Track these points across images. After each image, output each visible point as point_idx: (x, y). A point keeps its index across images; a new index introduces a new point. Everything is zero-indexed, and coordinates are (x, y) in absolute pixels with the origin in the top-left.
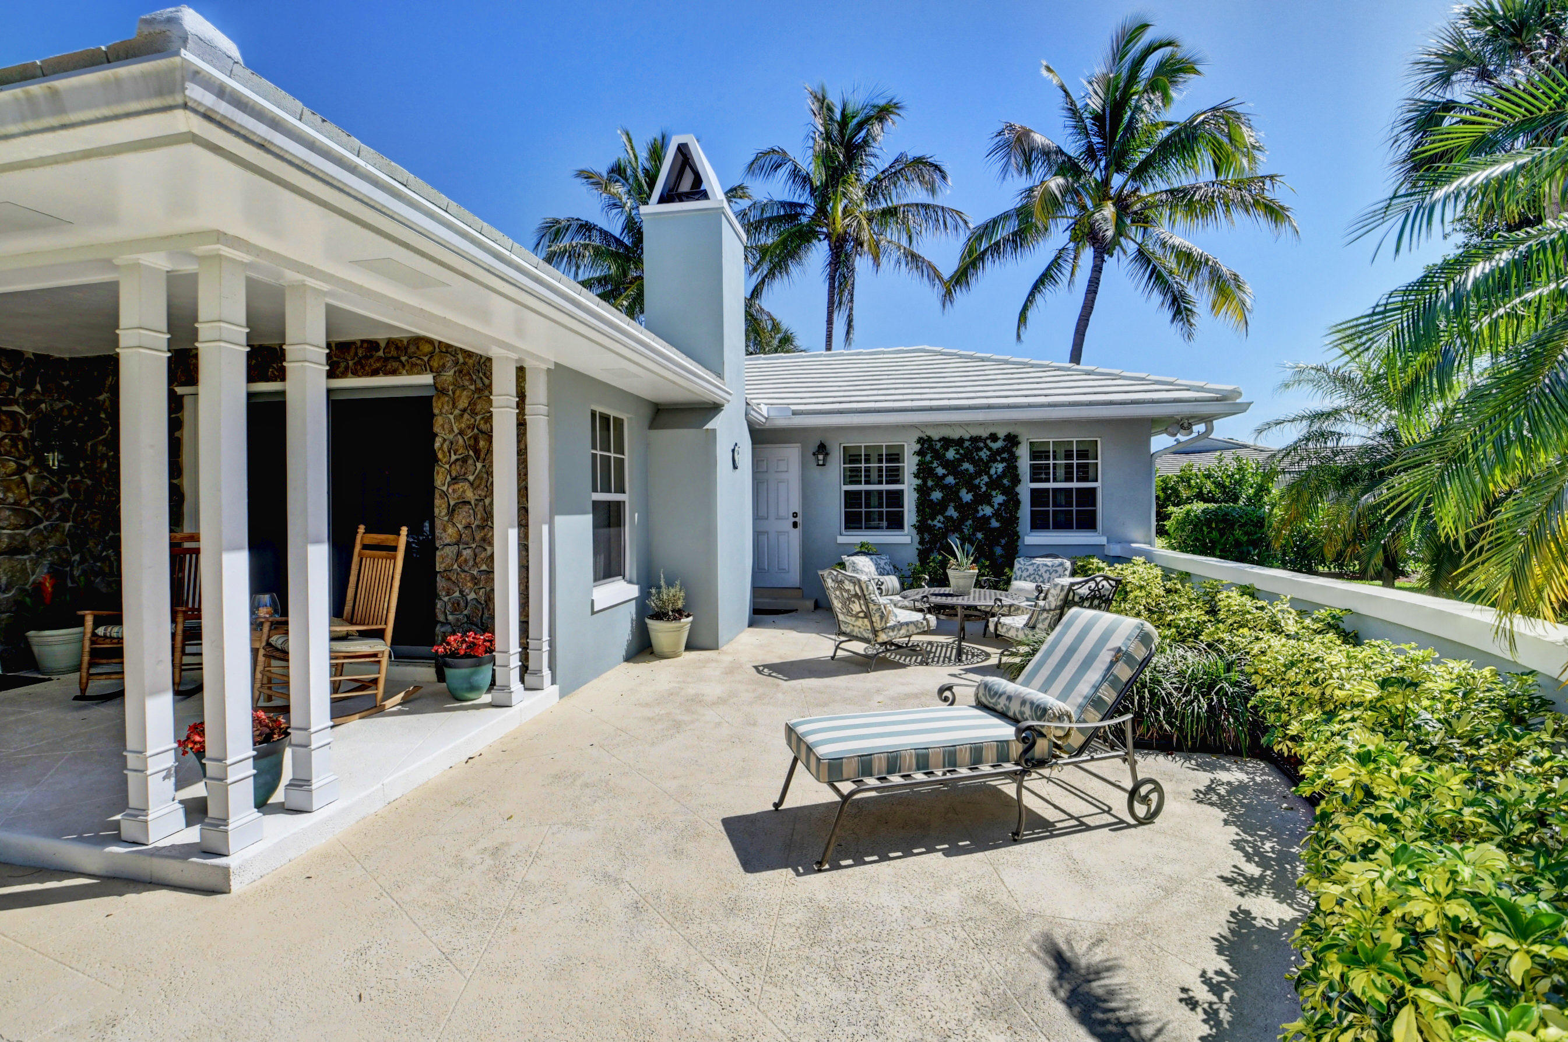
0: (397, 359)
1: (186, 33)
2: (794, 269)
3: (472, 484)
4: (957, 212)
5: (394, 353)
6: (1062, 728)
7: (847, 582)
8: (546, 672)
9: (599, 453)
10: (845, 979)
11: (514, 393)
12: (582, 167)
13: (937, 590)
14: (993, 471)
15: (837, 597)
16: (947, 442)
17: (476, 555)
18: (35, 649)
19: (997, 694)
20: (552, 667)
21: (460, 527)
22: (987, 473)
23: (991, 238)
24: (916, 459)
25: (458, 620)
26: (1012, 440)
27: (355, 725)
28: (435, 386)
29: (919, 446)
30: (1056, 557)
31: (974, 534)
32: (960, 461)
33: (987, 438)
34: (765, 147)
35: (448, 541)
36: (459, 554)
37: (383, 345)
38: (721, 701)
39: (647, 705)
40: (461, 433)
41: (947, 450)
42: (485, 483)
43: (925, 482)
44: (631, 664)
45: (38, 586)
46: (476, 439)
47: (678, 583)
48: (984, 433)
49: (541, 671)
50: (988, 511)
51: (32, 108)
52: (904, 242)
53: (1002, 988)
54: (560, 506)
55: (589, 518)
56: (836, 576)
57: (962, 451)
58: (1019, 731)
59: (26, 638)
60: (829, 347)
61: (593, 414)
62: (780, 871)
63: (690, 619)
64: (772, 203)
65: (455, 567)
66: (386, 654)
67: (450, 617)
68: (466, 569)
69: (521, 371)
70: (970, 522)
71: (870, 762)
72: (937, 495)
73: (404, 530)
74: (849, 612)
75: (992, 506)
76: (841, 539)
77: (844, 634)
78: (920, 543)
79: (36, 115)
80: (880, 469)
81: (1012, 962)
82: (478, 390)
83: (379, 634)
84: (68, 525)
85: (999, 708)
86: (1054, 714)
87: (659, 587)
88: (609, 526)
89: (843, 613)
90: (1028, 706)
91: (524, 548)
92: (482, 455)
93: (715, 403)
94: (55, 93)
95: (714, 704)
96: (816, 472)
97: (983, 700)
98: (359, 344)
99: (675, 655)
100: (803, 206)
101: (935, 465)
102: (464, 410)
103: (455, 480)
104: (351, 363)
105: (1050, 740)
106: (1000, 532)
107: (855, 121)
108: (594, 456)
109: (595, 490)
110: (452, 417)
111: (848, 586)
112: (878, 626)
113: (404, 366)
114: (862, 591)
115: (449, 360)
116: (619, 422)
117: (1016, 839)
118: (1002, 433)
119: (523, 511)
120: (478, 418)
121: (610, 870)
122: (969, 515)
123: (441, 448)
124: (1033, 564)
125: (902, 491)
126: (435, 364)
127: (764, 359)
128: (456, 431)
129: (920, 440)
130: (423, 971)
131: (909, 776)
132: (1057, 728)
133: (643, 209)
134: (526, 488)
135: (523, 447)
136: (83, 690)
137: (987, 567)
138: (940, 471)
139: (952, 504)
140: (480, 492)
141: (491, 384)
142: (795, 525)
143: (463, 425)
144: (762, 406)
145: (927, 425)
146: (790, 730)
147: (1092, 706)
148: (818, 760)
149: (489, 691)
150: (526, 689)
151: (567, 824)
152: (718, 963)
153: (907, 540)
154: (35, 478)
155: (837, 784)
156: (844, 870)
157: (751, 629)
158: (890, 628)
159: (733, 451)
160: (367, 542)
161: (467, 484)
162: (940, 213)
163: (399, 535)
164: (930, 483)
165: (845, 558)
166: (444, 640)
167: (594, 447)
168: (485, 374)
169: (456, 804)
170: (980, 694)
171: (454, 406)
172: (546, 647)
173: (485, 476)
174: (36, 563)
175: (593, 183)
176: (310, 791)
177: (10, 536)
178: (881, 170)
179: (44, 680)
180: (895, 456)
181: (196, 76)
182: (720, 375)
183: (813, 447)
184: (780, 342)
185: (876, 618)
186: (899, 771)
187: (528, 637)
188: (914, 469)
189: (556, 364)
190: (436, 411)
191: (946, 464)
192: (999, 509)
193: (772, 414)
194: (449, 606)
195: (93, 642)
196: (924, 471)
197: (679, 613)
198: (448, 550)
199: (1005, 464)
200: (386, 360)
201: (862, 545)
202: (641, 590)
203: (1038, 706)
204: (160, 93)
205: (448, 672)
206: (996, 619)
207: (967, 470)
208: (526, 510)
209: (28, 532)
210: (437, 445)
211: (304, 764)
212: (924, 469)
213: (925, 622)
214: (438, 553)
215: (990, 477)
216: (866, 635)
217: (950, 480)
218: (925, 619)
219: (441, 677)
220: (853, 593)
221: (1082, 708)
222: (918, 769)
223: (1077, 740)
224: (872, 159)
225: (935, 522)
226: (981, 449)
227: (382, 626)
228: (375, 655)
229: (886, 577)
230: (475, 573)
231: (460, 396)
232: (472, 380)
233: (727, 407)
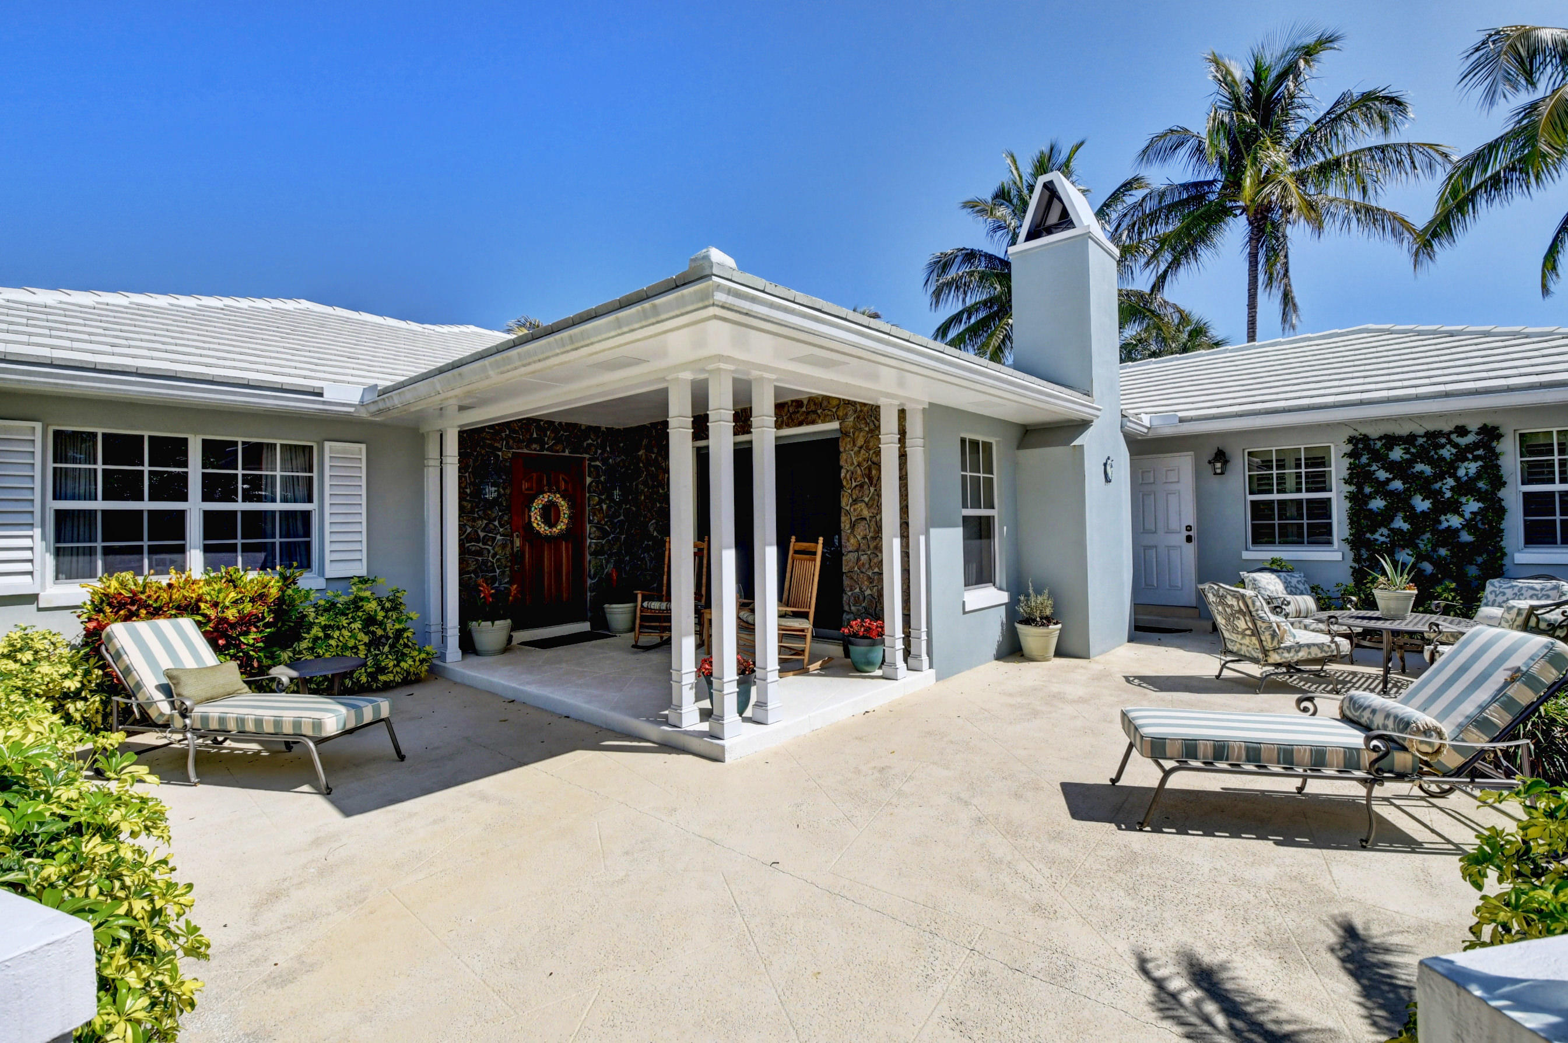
0: (815, 412)
1: (712, 263)
2: (1204, 252)
3: (867, 504)
4: (1430, 146)
5: (813, 408)
6: (1430, 744)
7: (1229, 597)
8: (925, 657)
9: (968, 474)
10: (1139, 897)
11: (896, 431)
12: (965, 199)
13: (1363, 613)
14: (1461, 472)
15: (1219, 613)
16: (1391, 441)
17: (870, 560)
18: (608, 616)
19: (1363, 708)
20: (929, 653)
21: (859, 538)
22: (1454, 476)
23: (1485, 170)
24: (1346, 462)
25: (858, 610)
26: (1490, 434)
27: (791, 679)
28: (840, 430)
29: (1350, 447)
30: (1553, 578)
31: (1434, 550)
32: (1410, 463)
33: (1451, 432)
34: (1161, 130)
35: (850, 549)
36: (858, 559)
37: (805, 402)
38: (1081, 700)
39: (1011, 695)
40: (859, 465)
41: (1391, 449)
42: (876, 504)
43: (1360, 488)
44: (1001, 663)
45: (609, 575)
46: (870, 469)
47: (1046, 591)
48: (1447, 427)
49: (920, 656)
50: (1455, 521)
51: (645, 315)
52: (1356, 196)
53: (1287, 935)
54: (935, 520)
55: (960, 531)
56: (1218, 590)
57: (1413, 450)
58: (1368, 739)
59: (603, 608)
60: (1252, 336)
61: (963, 441)
62: (1104, 824)
63: (1059, 626)
64: (1172, 188)
65: (856, 569)
66: (810, 630)
67: (853, 608)
68: (864, 570)
69: (902, 413)
70: (1428, 535)
71: (1196, 746)
72: (1377, 504)
73: (821, 540)
74: (1235, 629)
75: (1462, 516)
76: (1246, 555)
77: (1231, 652)
78: (1355, 560)
79: (646, 318)
80: (1298, 476)
81: (1309, 922)
82: (871, 431)
83: (805, 615)
84: (623, 537)
85: (1363, 721)
86: (1418, 727)
87: (1027, 595)
88: (980, 538)
89: (1228, 630)
90: (1391, 719)
91: (906, 555)
92: (875, 481)
93: (1083, 420)
94: (654, 306)
95: (1074, 701)
96: (1214, 482)
97: (1348, 713)
98: (790, 403)
99: (1045, 659)
100: (1210, 183)
101: (1374, 468)
102: (861, 447)
103: (855, 501)
104: (785, 418)
105: (1414, 755)
106: (1474, 549)
107: (1274, 74)
108: (964, 478)
109: (965, 506)
110: (852, 453)
111: (1230, 600)
112: (1268, 645)
113: (819, 416)
114: (1248, 607)
115: (850, 408)
116: (988, 446)
117: (1363, 845)
118: (1474, 426)
119: (905, 525)
120: (871, 452)
121: (962, 795)
122: (1426, 526)
123: (845, 477)
124: (1512, 587)
125: (1329, 499)
126: (841, 414)
127: (1155, 363)
128: (856, 463)
129: (1351, 440)
130: (834, 822)
131: (1239, 765)
132: (1421, 742)
133: (1012, 250)
134: (907, 507)
135: (904, 473)
136: (636, 642)
137: (1452, 590)
138: (1382, 475)
139: (1401, 514)
140: (873, 511)
141: (879, 426)
142: (1189, 539)
143: (860, 459)
144: (1143, 416)
145: (1364, 422)
146: (1124, 714)
147: (1476, 727)
148: (1142, 737)
149: (880, 668)
150: (908, 669)
151: (934, 763)
152: (1035, 863)
153: (1338, 556)
154: (608, 507)
155: (1161, 761)
156: (1164, 835)
157: (1131, 644)
158: (1285, 648)
159: (1105, 465)
160: (797, 548)
161: (863, 505)
162: (1404, 152)
163: (817, 543)
164: (1368, 490)
165: (1244, 574)
166: (849, 624)
167: (964, 469)
168: (876, 418)
169: (856, 738)
170: (1345, 707)
171: (854, 445)
172: (924, 637)
173: (877, 498)
174: (608, 562)
175: (978, 211)
176: (767, 710)
177: (596, 544)
178: (1313, 120)
179: (612, 636)
180: (1318, 460)
181: (718, 287)
182: (1088, 394)
183: (1210, 453)
184: (1189, 335)
185: (1266, 637)
186: (1227, 759)
187: (910, 628)
188: (1345, 473)
189: (930, 404)
190: (842, 449)
191: (1391, 467)
192: (1472, 520)
193: (1155, 423)
194: (852, 599)
195: (641, 611)
196: (1358, 476)
197: (1047, 621)
198: (850, 555)
199: (1480, 463)
200: (808, 413)
201: (1274, 561)
202: (1011, 597)
203: (1401, 719)
204: (702, 300)
205: (852, 648)
206: (1432, 647)
207: (1422, 472)
208: (907, 524)
209: (604, 542)
210: (843, 475)
211: (763, 692)
212: (1358, 474)
213: (1333, 646)
214: (844, 558)
215: (1457, 479)
216: (1255, 655)
217: (1398, 485)
218: (1332, 641)
219: (847, 654)
220: (1236, 608)
221: (1462, 728)
222: (1249, 760)
223: (1452, 760)
224: (1299, 111)
225: (1377, 536)
226: (1443, 446)
227: (807, 610)
228: (803, 630)
229: (1298, 598)
230: (870, 574)
231: (858, 437)
232: (867, 424)
233: (1096, 422)
